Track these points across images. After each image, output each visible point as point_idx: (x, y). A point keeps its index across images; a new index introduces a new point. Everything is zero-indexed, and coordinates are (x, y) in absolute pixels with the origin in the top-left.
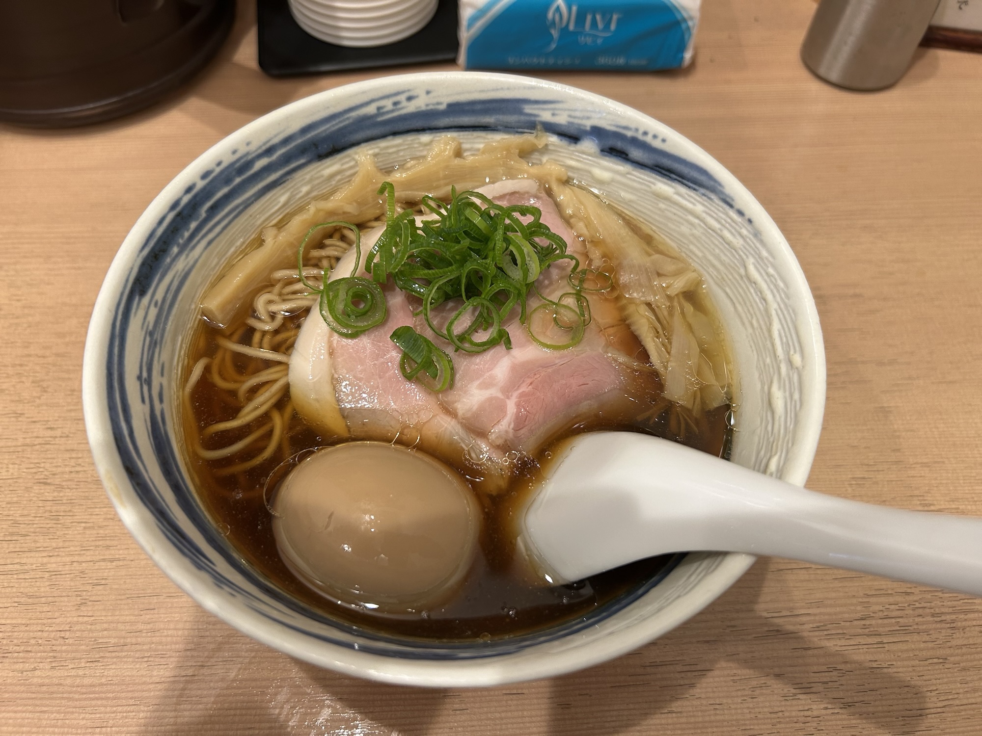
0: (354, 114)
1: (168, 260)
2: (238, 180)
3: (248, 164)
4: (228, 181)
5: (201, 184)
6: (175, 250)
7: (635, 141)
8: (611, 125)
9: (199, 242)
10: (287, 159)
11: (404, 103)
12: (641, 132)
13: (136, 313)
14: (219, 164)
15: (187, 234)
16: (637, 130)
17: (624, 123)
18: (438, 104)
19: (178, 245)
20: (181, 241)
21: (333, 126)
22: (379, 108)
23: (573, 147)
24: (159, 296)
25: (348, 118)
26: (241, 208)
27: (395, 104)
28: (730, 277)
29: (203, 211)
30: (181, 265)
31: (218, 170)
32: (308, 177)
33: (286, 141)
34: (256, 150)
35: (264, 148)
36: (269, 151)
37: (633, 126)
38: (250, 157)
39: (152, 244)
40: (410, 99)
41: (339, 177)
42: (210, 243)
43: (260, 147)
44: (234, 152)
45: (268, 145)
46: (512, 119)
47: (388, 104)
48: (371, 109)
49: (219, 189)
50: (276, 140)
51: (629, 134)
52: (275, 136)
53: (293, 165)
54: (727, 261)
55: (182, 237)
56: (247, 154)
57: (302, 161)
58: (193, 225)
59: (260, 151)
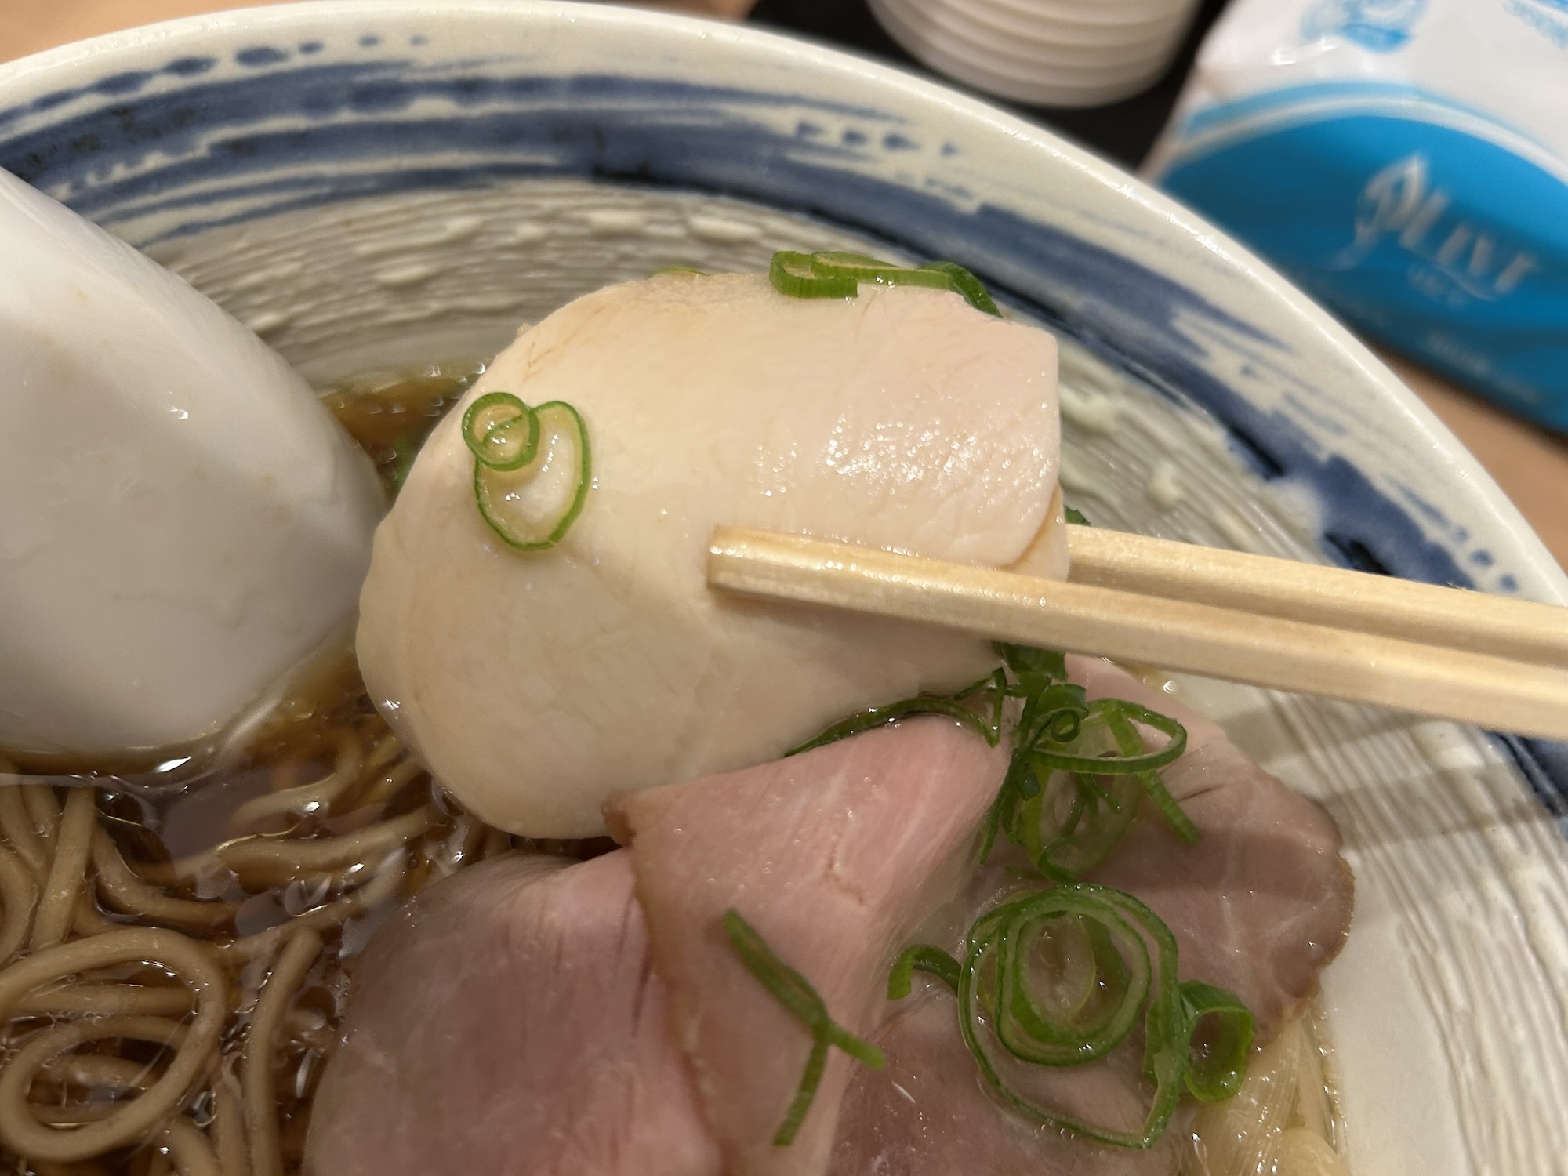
0: (736, 111)
2: (346, 116)
3: (394, 92)
4: (316, 103)
5: (227, 70)
8: (1392, 481)
9: (152, 209)
10: (507, 132)
11: (874, 148)
12: (1472, 546)
14: (310, 48)
15: (120, 172)
16: (1463, 535)
17: (1434, 496)
18: (961, 192)
19: (78, 187)
20: (92, 180)
21: (668, 113)
22: (804, 128)
23: (1253, 484)
25: (714, 114)
26: (326, 190)
27: (852, 137)
28: (1520, 1146)
29: (204, 142)
31: (299, 61)
33: (527, 86)
34: (432, 69)
35: (458, 73)
36: (468, 88)
37: (1455, 515)
38: (407, 77)
40: (894, 142)
41: (627, 248)
42: (188, 229)
43: (449, 66)
44: (369, 41)
45: (471, 73)
46: (1131, 326)
47: (833, 128)
48: (783, 120)
49: (279, 111)
50: (499, 71)
51: (1433, 534)
52: (503, 59)
53: (516, 157)
54: (1537, 1089)
55: (103, 172)
56: (403, 65)
57: (547, 158)
58: (154, 160)
59: (442, 76)
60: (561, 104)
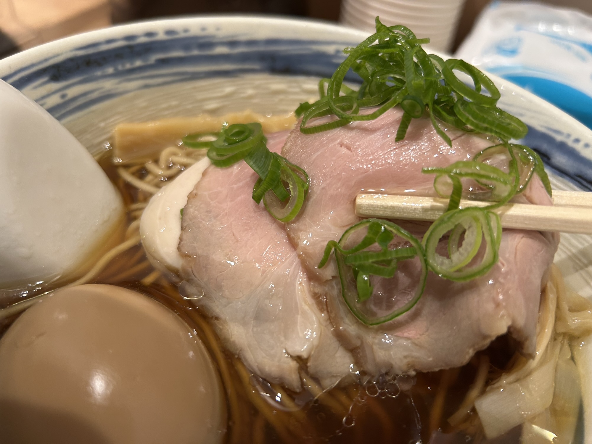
0: (315, 48)
1: (99, 73)
2: (195, 52)
3: (210, 45)
4: (187, 48)
5: (161, 36)
6: (110, 70)
7: (563, 147)
8: (542, 126)
9: (136, 79)
10: (244, 58)
12: (573, 138)
13: (35, 88)
14: (186, 31)
15: (128, 66)
16: (569, 136)
17: (557, 127)
19: (116, 69)
20: (120, 67)
22: (338, 52)
24: (72, 92)
25: (308, 49)
26: (187, 76)
29: (153, 58)
30: (108, 85)
31: (182, 35)
32: (257, 83)
33: (251, 43)
34: (222, 38)
35: (230, 39)
36: (233, 44)
37: (565, 131)
38: (215, 40)
39: (91, 51)
41: (282, 97)
42: (147, 86)
43: (227, 37)
44: (203, 29)
45: (234, 39)
48: (331, 50)
49: (176, 50)
50: (243, 38)
51: (559, 138)
53: (247, 66)
55: (123, 65)
56: (213, 37)
57: (256, 66)
58: (138, 63)
59: (225, 40)
60: (262, 48)
